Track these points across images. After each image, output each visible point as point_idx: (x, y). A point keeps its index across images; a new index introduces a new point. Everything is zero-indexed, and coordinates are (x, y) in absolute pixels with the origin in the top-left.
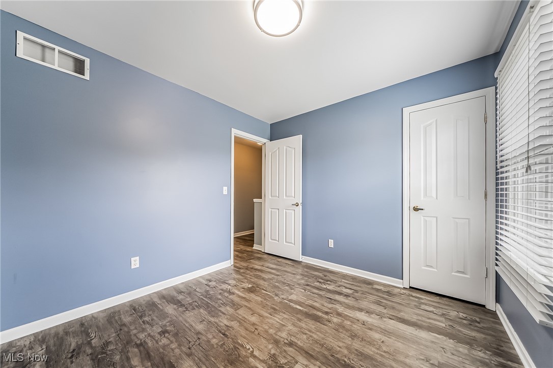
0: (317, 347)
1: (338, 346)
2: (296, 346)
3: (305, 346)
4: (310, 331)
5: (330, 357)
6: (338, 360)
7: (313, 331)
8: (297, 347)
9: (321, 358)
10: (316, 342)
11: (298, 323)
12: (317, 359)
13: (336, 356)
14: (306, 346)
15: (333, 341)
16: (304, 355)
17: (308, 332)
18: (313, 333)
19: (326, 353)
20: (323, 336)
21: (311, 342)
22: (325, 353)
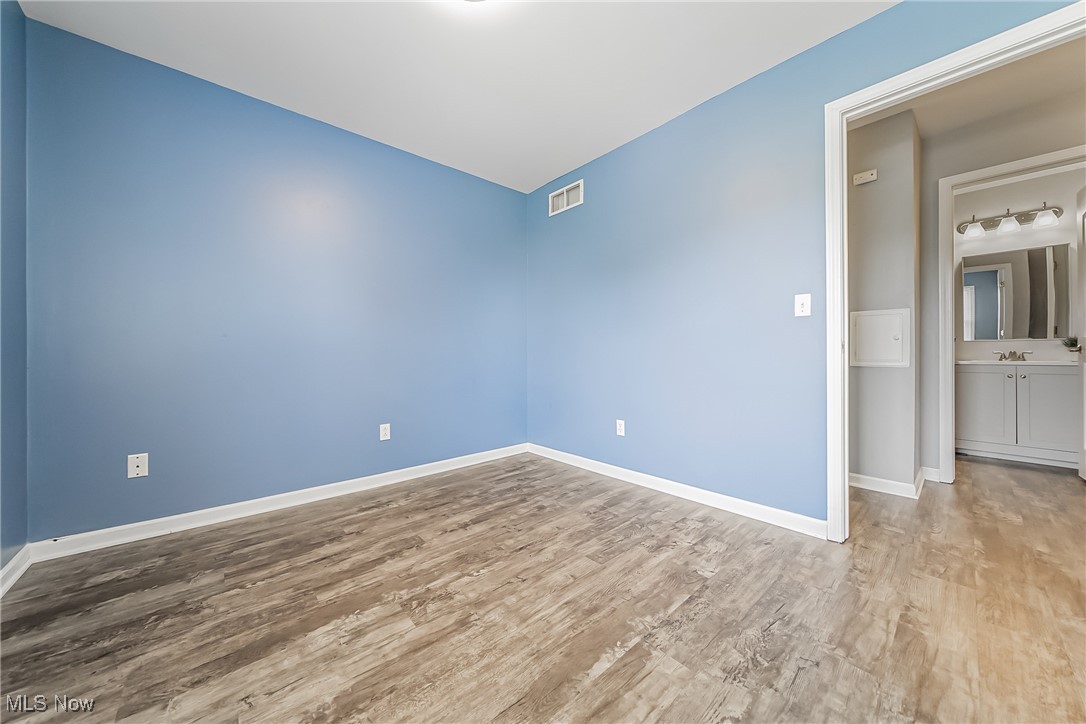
0: (431, 667)
1: (410, 717)
2: (455, 630)
3: (447, 644)
4: (487, 667)
5: (391, 683)
6: (374, 698)
7: (486, 675)
8: (451, 632)
9: (402, 665)
10: (448, 670)
11: (527, 650)
12: (403, 657)
13: (388, 698)
14: (445, 647)
15: (432, 711)
16: (427, 639)
17: (485, 661)
18: (480, 673)
19: (407, 680)
20: (459, 692)
21: (452, 659)
22: (409, 677)
